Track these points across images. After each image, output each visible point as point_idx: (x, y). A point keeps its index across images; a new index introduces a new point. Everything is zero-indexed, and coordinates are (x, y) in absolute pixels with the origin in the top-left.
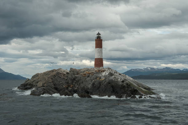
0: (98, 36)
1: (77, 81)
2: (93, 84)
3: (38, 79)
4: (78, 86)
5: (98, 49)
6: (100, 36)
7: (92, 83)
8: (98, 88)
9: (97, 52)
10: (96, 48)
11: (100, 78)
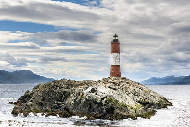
0: (114, 38)
2: (75, 101)
11: (83, 94)
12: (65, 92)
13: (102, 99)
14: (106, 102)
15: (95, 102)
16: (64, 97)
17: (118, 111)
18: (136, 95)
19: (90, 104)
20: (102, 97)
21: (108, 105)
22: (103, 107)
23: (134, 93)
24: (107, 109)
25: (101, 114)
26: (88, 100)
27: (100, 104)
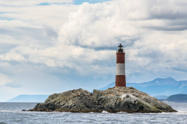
0: (119, 48)
1: (102, 101)
2: (116, 103)
3: (59, 99)
4: (103, 105)
5: (120, 64)
6: (122, 48)
7: (114, 103)
8: (119, 106)
9: (119, 68)
10: (117, 63)
11: (120, 99)
12: (102, 98)
13: (135, 102)
14: (138, 103)
15: (131, 103)
16: (101, 102)
17: (146, 109)
18: (148, 102)
19: (128, 105)
20: (135, 101)
21: (140, 105)
22: (137, 106)
23: (146, 100)
24: (139, 107)
25: (136, 110)
26: (126, 103)
27: (134, 105)
